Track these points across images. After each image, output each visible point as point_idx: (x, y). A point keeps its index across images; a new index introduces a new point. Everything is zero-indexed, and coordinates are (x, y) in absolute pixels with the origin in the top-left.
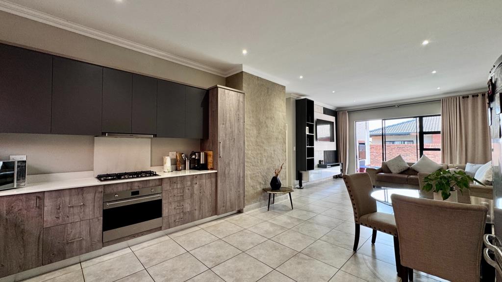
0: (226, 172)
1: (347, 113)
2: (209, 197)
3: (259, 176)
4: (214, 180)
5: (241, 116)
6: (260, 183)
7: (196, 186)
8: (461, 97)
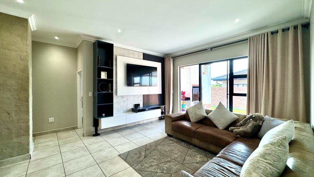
1: (172, 60)
8: (269, 34)
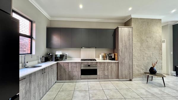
0: (123, 62)
2: (115, 71)
3: (142, 66)
4: (117, 65)
5: (131, 38)
6: (143, 69)
7: (109, 66)
